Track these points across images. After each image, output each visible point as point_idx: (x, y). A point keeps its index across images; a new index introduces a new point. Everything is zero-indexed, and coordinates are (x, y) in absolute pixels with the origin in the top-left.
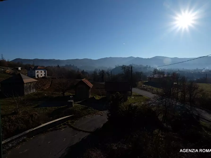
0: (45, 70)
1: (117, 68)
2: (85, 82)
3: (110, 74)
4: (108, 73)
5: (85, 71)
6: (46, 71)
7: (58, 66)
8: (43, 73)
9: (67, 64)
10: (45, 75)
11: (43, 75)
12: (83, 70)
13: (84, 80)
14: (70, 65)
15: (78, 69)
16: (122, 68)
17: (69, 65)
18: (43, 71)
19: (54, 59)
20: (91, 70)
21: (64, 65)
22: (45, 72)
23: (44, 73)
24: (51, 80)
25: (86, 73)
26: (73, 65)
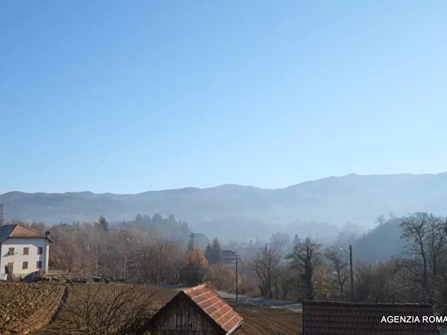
0: (42, 243)
1: (384, 229)
2: (199, 304)
3: (345, 259)
4: (331, 255)
5: (224, 244)
6: (48, 247)
7: (103, 222)
8: (34, 257)
9: (143, 214)
10: (40, 264)
11: (33, 268)
12: (216, 243)
13: (197, 293)
14: (157, 217)
15: (192, 235)
16: (406, 227)
17: (151, 217)
18: (33, 249)
19: (88, 193)
20: (254, 241)
21: (128, 217)
22: (41, 251)
23: (37, 258)
24: (63, 288)
25: (230, 255)
26: (171, 217)
